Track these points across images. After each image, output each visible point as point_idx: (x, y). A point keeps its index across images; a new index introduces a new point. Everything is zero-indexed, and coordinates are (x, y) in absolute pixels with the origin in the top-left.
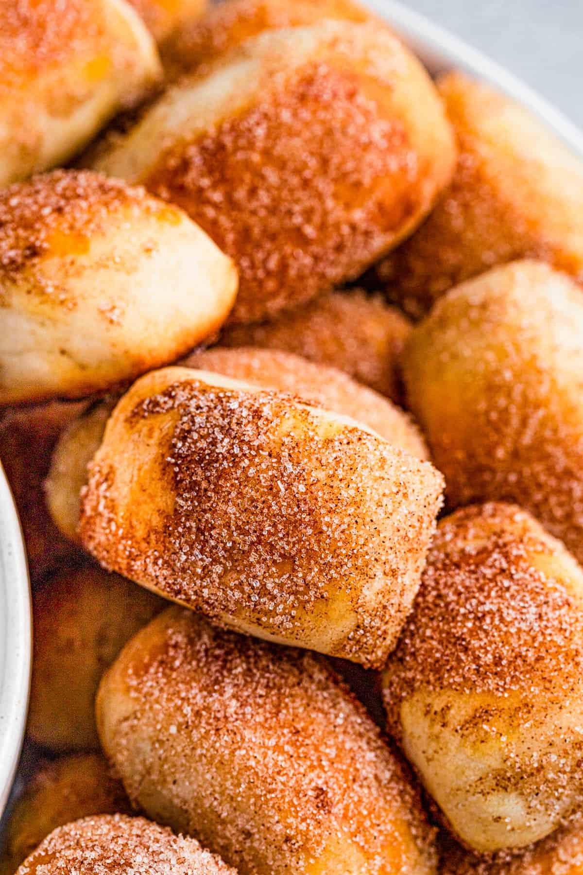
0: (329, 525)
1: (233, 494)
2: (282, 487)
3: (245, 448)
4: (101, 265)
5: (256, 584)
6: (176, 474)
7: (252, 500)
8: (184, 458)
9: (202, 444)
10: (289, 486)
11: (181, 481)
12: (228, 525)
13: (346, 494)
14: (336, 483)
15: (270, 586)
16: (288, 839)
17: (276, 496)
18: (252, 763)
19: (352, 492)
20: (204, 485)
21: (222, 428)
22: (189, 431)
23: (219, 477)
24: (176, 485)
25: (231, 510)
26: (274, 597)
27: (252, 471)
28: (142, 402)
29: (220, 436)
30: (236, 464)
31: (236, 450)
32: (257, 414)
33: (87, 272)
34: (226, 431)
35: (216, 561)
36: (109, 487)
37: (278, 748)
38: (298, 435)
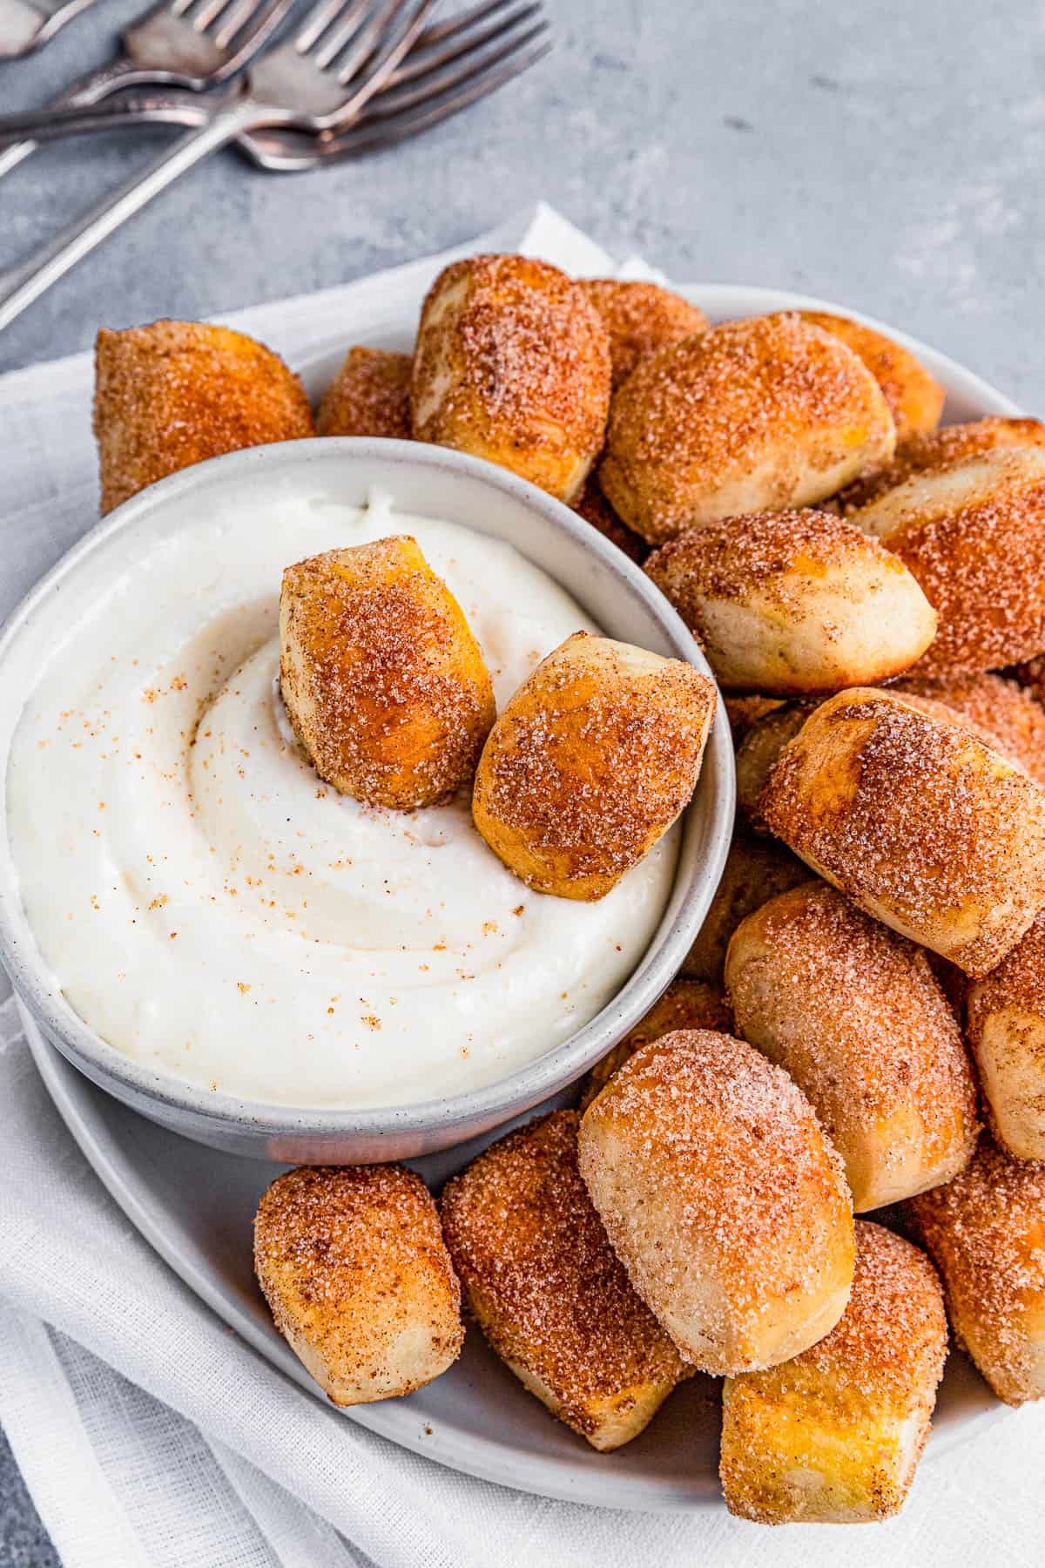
0: (982, 848)
1: (909, 799)
2: (952, 804)
3: (929, 764)
4: (833, 590)
5: (906, 878)
6: (863, 770)
7: (924, 808)
8: (873, 759)
9: (893, 752)
10: (958, 805)
11: (866, 777)
12: (897, 824)
13: (1003, 826)
14: (997, 815)
15: (917, 883)
16: (867, 1096)
17: (945, 810)
18: (855, 1025)
19: (1008, 826)
20: (886, 784)
21: (912, 744)
22: (883, 739)
23: (901, 782)
24: (861, 780)
25: (904, 811)
26: (916, 894)
27: (930, 785)
28: (846, 707)
29: (910, 750)
30: (918, 775)
31: (921, 764)
32: (946, 741)
33: (820, 593)
34: (916, 747)
35: (877, 850)
36: (798, 768)
37: (879, 1020)
38: (976, 767)
